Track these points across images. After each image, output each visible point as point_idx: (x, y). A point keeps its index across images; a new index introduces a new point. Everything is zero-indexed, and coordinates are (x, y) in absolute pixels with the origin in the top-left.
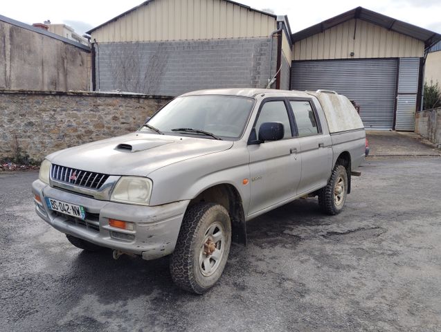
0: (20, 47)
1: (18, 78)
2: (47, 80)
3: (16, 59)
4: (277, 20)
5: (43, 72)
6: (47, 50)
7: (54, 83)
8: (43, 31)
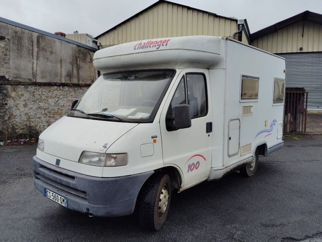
0: (44, 49)
1: (42, 72)
2: (64, 73)
3: (41, 58)
4: (238, 23)
5: (61, 68)
6: (65, 51)
7: (70, 75)
8: (62, 38)
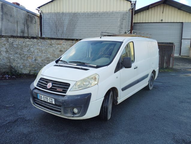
0: (6, 14)
1: (6, 29)
2: (19, 31)
4: (132, 3)
5: (17, 27)
6: (21, 16)
7: (23, 32)
8: (17, 6)
